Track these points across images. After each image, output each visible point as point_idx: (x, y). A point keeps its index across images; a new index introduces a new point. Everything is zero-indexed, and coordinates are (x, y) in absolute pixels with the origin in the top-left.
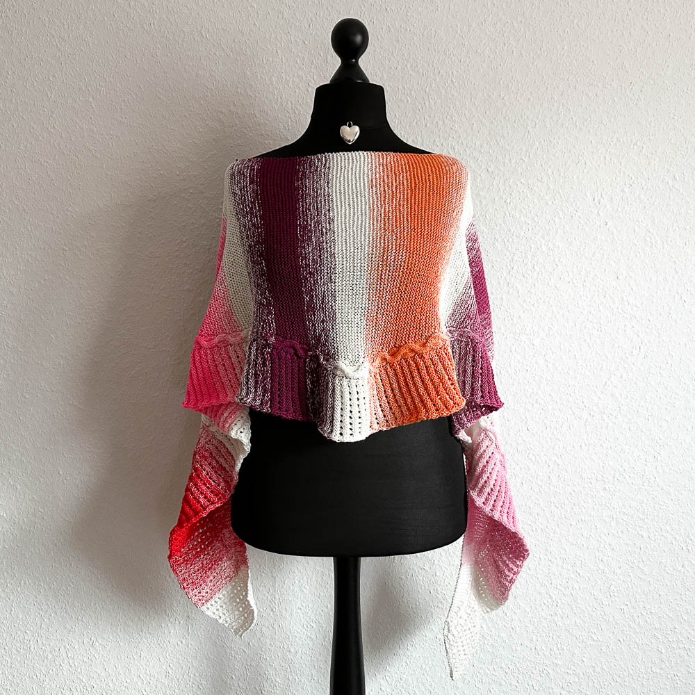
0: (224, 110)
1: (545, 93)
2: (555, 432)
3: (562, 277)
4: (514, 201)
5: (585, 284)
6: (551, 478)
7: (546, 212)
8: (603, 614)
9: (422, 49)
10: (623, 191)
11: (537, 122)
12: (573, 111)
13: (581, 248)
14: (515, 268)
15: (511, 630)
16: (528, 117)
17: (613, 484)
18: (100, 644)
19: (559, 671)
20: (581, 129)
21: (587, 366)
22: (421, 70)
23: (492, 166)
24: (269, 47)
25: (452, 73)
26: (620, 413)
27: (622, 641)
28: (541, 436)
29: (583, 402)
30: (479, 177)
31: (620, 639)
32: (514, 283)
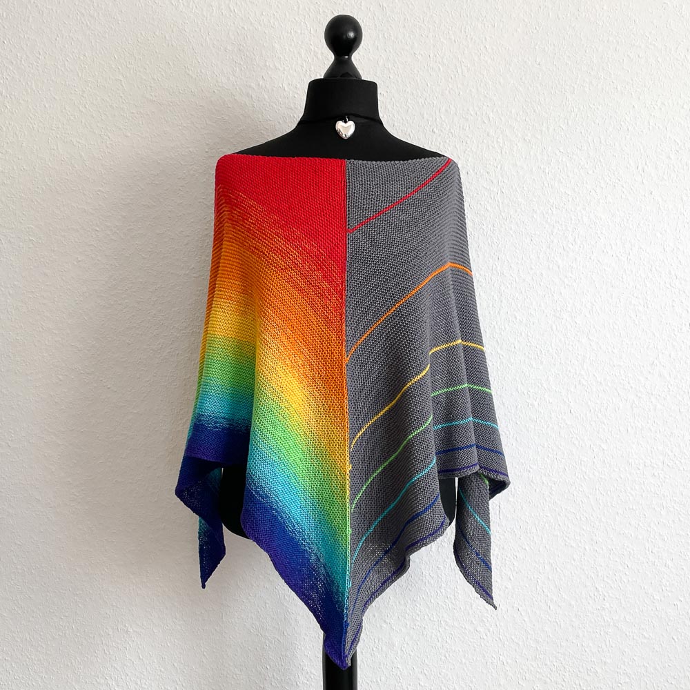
0: (252, 84)
1: (584, 57)
2: (599, 414)
3: (605, 251)
4: (553, 171)
5: (629, 257)
6: (596, 463)
7: (587, 183)
8: (654, 609)
9: (454, 15)
10: (669, 157)
11: (576, 87)
12: (614, 74)
13: (625, 220)
14: (555, 241)
15: (555, 624)
16: (565, 82)
17: (662, 470)
18: (134, 631)
19: (608, 670)
20: (622, 93)
21: (633, 344)
22: (453, 37)
23: (529, 135)
24: (297, 19)
25: (486, 39)
26: (669, 394)
27: (677, 640)
28: (585, 419)
29: (629, 383)
31: (674, 637)
32: (554, 258)
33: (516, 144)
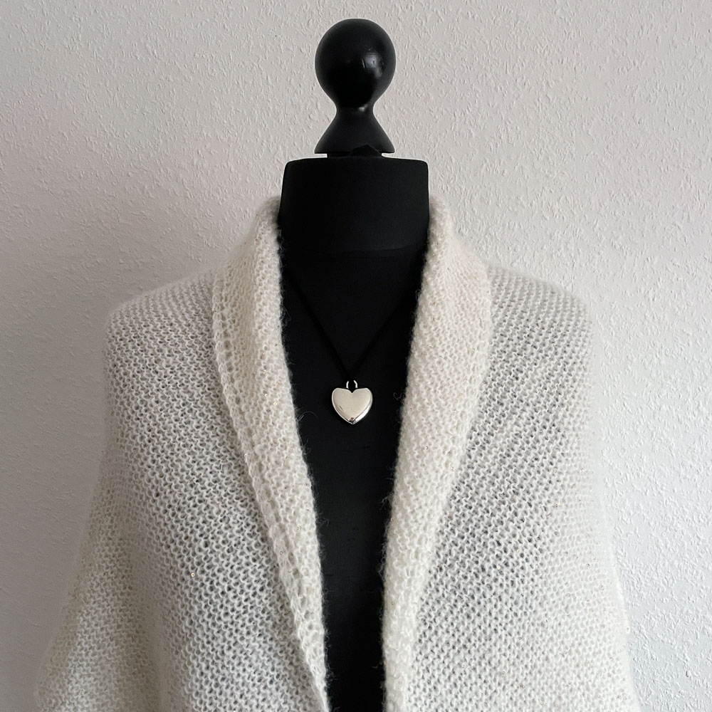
23: (621, 237)
25: (548, 83)
30: (597, 256)
32: (662, 435)
33: (599, 254)
